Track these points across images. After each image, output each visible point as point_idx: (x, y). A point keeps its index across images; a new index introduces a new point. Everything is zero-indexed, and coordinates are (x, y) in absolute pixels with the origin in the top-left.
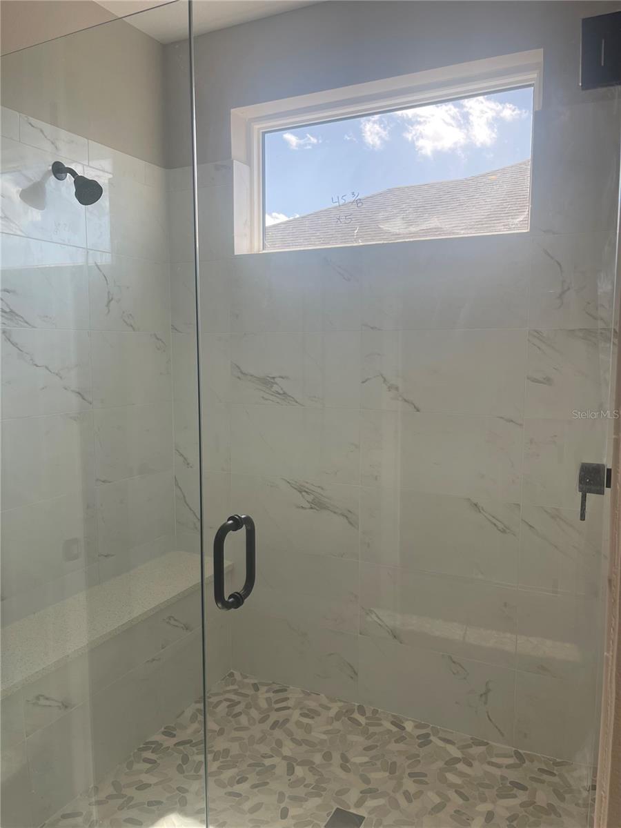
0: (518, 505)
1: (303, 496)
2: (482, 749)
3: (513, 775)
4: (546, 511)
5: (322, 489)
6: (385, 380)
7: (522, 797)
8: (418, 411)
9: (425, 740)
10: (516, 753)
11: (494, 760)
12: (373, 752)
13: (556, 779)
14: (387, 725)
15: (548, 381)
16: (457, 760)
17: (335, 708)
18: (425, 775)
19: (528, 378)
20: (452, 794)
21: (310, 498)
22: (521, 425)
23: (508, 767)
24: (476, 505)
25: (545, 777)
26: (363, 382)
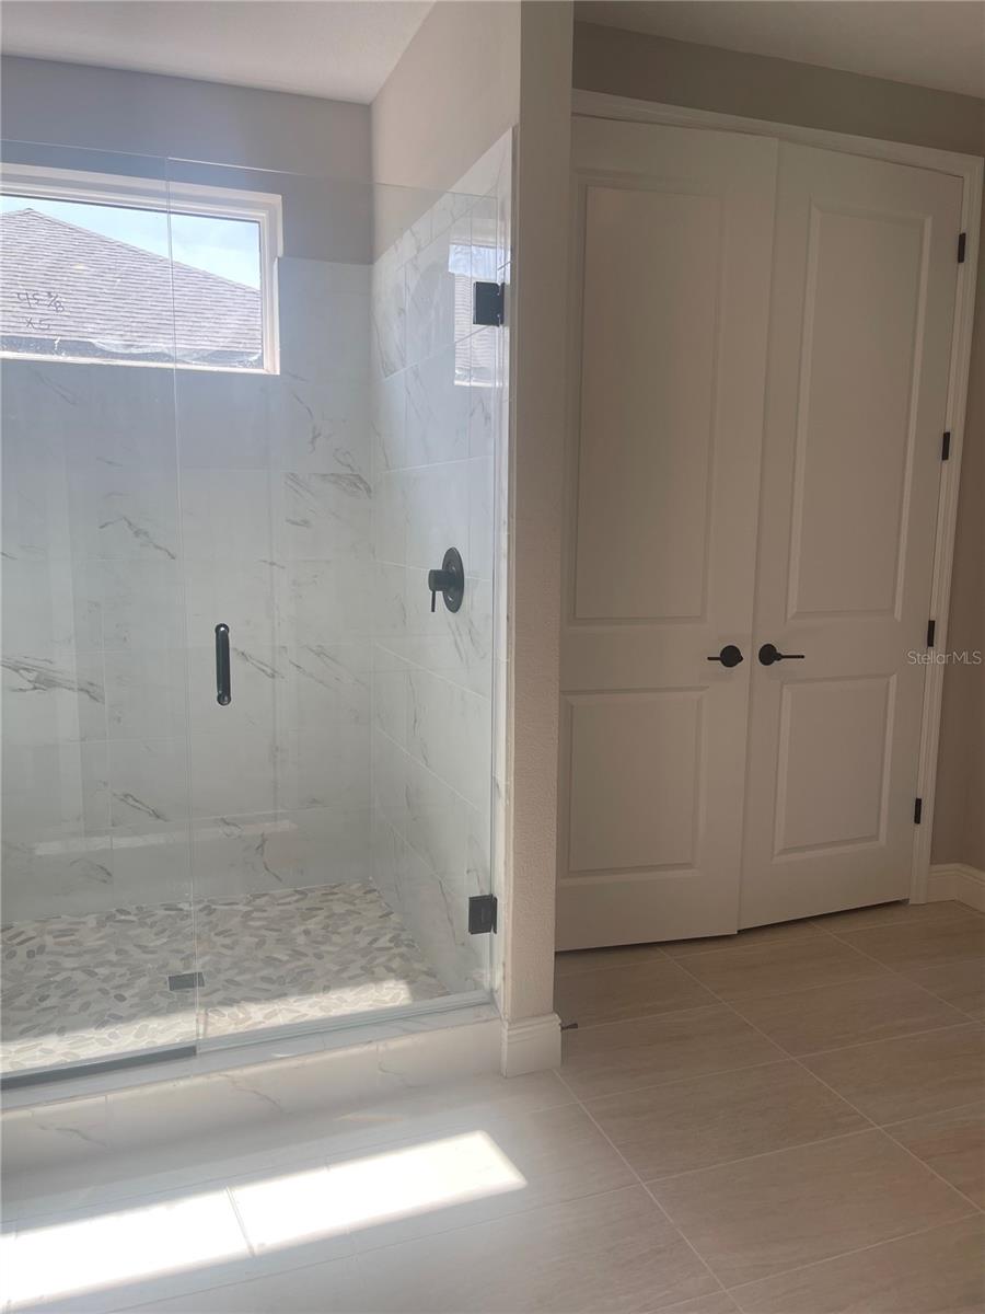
0: (284, 647)
1: (21, 675)
2: (266, 898)
3: (304, 904)
4: (310, 649)
5: (51, 663)
6: (130, 524)
7: (322, 914)
8: (173, 558)
9: (209, 911)
10: (296, 891)
11: (281, 901)
12: (167, 933)
13: (341, 895)
14: (162, 913)
15: (306, 523)
16: (252, 912)
17: (91, 921)
18: (230, 930)
19: (287, 521)
20: (263, 932)
21: (32, 676)
22: (283, 568)
23: (297, 901)
24: (243, 654)
25: (331, 897)
26: (102, 527)
